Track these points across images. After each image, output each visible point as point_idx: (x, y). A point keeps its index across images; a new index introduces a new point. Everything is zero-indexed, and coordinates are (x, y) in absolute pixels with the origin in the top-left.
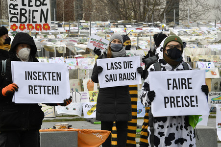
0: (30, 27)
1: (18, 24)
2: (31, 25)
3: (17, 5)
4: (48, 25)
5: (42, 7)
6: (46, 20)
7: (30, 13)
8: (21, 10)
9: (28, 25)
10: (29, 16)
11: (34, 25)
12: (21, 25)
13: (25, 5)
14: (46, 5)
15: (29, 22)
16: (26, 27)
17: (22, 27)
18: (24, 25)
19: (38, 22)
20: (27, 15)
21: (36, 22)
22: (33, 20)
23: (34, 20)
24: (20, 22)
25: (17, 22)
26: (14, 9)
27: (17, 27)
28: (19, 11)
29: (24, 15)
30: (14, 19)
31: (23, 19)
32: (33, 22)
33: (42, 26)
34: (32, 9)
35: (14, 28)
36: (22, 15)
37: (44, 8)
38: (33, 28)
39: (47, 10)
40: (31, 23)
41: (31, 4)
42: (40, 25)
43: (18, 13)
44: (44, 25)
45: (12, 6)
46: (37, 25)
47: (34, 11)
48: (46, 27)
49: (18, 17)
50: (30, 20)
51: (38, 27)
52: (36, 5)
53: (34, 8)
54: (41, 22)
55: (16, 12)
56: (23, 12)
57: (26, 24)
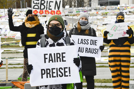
0: (47, 12)
2: (48, 11)
4: (60, 11)
6: (59, 8)
7: (47, 3)
8: (41, 1)
9: (45, 11)
10: (47, 5)
12: (40, 11)
15: (47, 9)
16: (44, 12)
17: (41, 12)
18: (43, 11)
19: (53, 9)
20: (45, 4)
21: (51, 9)
22: (49, 8)
23: (50, 8)
24: (40, 9)
25: (38, 9)
27: (37, 12)
29: (43, 4)
30: (36, 7)
31: (42, 7)
32: (49, 9)
33: (56, 12)
35: (36, 12)
36: (42, 4)
38: (49, 13)
39: (60, 1)
40: (48, 10)
42: (54, 12)
43: (39, 3)
44: (57, 11)
46: (52, 11)
47: (50, 2)
48: (58, 13)
50: (47, 8)
51: (53, 13)
54: (55, 9)
56: (43, 2)
57: (44, 10)
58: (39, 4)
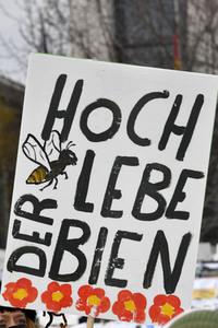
0: (93, 301)
1: (41, 284)
2: (100, 293)
3: (51, 204)
4: (176, 303)
5: (163, 223)
6: (171, 280)
7: (101, 242)
8: (67, 224)
9: (84, 292)
10: (98, 255)
11: (112, 293)
12: (52, 288)
13: (89, 208)
14: (184, 216)
15: (93, 280)
16: (75, 297)
17: (57, 296)
18: (67, 290)
19: (135, 286)
20: (88, 249)
21: (122, 283)
22: (110, 272)
23: (118, 274)
24: (54, 274)
25: (40, 273)
26: (35, 217)
27: (33, 293)
28: (55, 230)
29: (73, 246)
31: (69, 264)
32: (110, 281)
33: (150, 303)
34: (114, 226)
35: (21, 294)
36: (65, 245)
37: (174, 231)
38: (104, 306)
39: (187, 239)
40: (101, 283)
41: (116, 205)
42: (140, 300)
43: (49, 236)
44: (159, 300)
45: (28, 207)
46: (124, 296)
47: (121, 235)
48: (167, 309)
49: (49, 251)
50: (96, 271)
51: (130, 306)
52: (136, 213)
53: (128, 223)
54: (147, 283)
55: (42, 229)
56: (75, 233)
57: (75, 286)
58: (47, 241)
